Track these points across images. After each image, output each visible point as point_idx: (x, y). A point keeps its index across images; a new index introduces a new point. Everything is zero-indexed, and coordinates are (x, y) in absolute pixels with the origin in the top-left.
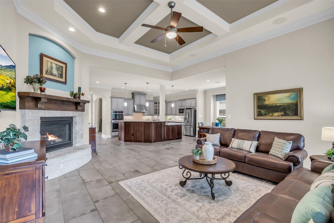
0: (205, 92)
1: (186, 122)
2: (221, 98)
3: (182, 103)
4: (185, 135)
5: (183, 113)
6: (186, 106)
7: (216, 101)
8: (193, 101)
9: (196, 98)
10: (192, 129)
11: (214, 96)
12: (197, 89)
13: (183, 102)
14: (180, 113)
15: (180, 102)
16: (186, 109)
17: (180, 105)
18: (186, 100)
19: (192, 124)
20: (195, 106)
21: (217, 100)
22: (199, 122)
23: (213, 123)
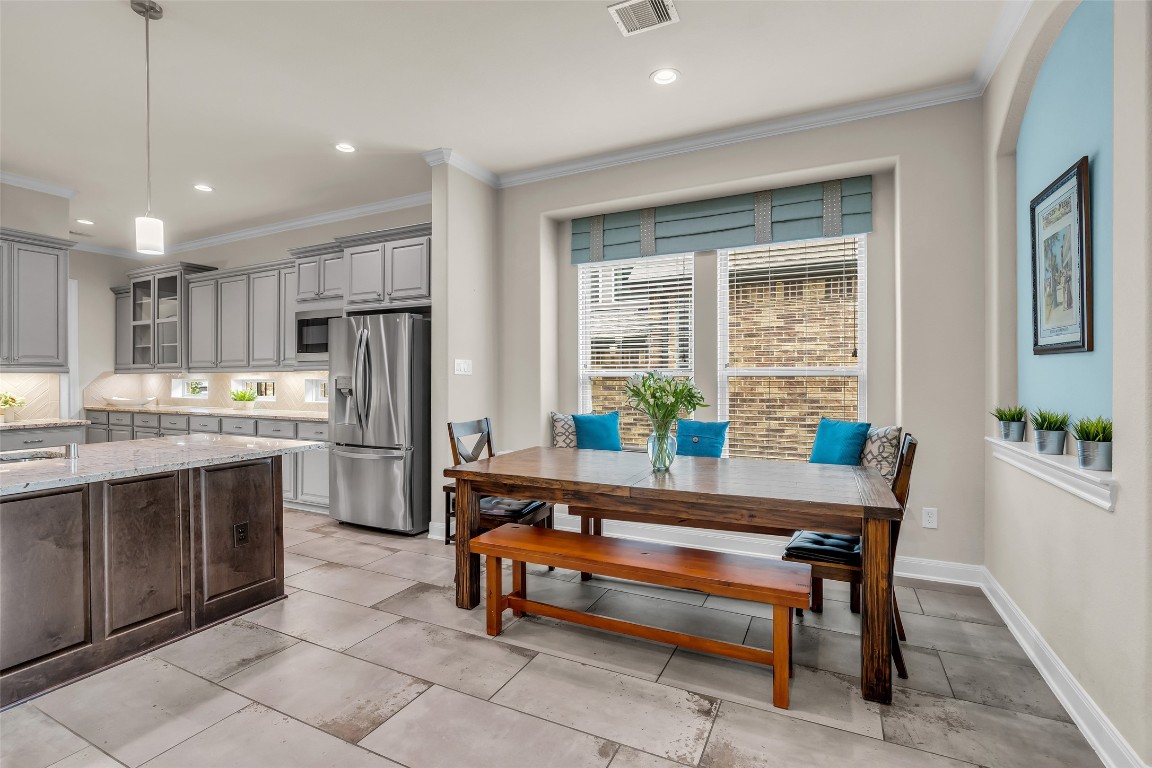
0: (498, 192)
1: (349, 419)
2: (613, 237)
3: (320, 275)
4: (343, 524)
5: (324, 347)
6: (347, 298)
7: (575, 261)
8: (404, 255)
9: (425, 230)
10: (398, 471)
11: (558, 224)
12: (439, 152)
13: (332, 264)
14: (303, 347)
15: (308, 266)
16: (350, 314)
17: (309, 288)
18: (348, 251)
19: (402, 437)
20: (424, 292)
21: (580, 254)
22: (457, 418)
23: (553, 422)
